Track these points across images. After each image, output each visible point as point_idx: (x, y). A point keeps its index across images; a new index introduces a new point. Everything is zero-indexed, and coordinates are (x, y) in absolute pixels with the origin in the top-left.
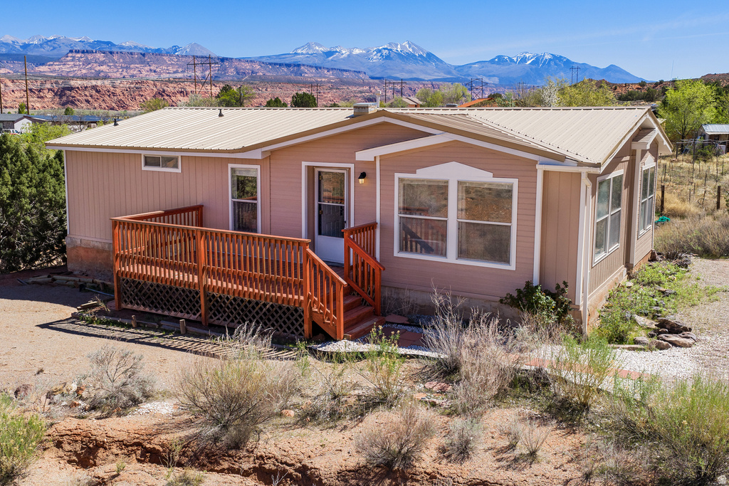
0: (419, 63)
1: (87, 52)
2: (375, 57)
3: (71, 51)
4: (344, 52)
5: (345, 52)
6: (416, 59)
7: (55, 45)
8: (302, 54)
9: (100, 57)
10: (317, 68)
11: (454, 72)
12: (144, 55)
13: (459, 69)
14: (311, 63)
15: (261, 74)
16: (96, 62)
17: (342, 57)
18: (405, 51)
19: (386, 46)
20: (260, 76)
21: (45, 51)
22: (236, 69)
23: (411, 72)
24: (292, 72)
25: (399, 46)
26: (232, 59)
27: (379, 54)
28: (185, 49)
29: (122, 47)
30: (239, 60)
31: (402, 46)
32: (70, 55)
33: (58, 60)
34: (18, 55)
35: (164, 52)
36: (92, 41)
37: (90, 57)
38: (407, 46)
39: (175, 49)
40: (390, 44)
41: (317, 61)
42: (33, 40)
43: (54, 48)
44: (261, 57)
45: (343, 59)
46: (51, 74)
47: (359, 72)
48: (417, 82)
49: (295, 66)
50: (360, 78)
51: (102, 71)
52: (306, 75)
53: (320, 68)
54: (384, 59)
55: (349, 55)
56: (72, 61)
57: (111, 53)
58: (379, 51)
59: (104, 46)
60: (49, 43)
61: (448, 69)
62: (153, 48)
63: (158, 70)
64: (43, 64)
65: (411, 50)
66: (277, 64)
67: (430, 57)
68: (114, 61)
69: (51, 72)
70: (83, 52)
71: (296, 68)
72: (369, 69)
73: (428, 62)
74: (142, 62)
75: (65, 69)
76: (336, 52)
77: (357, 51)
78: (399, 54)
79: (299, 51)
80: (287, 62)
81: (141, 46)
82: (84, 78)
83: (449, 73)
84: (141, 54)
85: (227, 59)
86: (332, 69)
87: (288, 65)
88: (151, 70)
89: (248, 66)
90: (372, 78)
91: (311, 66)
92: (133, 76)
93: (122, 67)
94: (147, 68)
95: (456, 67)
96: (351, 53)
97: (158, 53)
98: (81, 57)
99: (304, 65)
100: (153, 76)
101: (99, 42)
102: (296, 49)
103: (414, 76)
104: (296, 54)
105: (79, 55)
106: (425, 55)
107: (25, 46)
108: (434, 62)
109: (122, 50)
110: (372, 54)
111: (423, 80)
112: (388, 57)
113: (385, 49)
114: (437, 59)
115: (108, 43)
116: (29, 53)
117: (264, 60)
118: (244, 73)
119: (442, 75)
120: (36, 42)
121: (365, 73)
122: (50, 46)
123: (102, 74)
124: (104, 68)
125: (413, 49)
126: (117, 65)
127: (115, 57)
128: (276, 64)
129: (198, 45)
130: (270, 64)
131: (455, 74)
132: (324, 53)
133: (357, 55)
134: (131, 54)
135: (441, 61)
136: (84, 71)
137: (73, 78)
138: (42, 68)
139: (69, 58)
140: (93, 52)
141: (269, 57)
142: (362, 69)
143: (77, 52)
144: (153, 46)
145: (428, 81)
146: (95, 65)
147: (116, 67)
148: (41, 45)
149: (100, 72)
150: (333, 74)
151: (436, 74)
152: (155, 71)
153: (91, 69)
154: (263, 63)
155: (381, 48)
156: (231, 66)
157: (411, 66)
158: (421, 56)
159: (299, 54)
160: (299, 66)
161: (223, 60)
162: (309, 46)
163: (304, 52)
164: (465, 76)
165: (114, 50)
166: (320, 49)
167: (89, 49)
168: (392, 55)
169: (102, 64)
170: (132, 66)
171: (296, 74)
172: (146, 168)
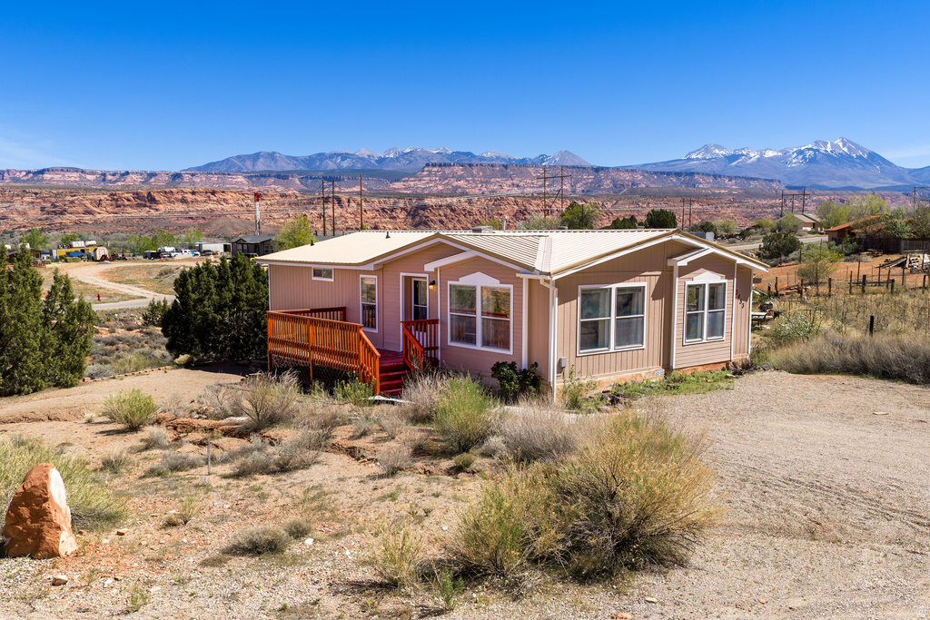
0: (856, 166)
1: (445, 165)
2: (794, 161)
3: (428, 165)
4: (752, 155)
5: (754, 156)
6: (853, 161)
7: (412, 159)
8: (697, 159)
9: (458, 170)
10: (715, 176)
11: (908, 178)
12: (506, 167)
13: (915, 173)
14: (708, 171)
15: (644, 186)
16: (453, 177)
17: (749, 161)
18: (837, 151)
19: (810, 146)
20: (642, 188)
21: (401, 166)
22: (613, 180)
23: (845, 179)
24: (682, 183)
25: (829, 145)
26: (608, 168)
27: (800, 157)
28: (554, 158)
29: (482, 158)
30: (618, 169)
31: (834, 143)
32: (426, 169)
33: (414, 175)
34: (374, 170)
35: (529, 163)
36: (450, 152)
37: (447, 171)
38: (841, 144)
39: (543, 158)
40: (816, 143)
41: (716, 168)
42: (389, 154)
43: (411, 162)
44: (645, 165)
45: (751, 164)
46: (405, 192)
47: (772, 181)
48: (851, 192)
49: (687, 174)
50: (772, 188)
51: (460, 187)
52: (701, 186)
53: (720, 176)
54: (807, 163)
55: (758, 159)
56: (428, 176)
57: (470, 165)
58: (800, 152)
59: (464, 158)
60: (406, 156)
61: (898, 173)
62: (517, 158)
63: (521, 184)
64: (398, 181)
65: (846, 150)
66: (664, 173)
67: (874, 158)
68: (472, 175)
69: (406, 189)
70: (440, 165)
71: (688, 178)
72: (785, 176)
73: (870, 164)
74: (503, 176)
75: (421, 185)
76: (743, 155)
77: (770, 154)
78: (827, 156)
79: (694, 156)
80: (678, 170)
81: (503, 156)
82: (439, 195)
83: (901, 179)
84: (503, 166)
85: (602, 169)
86: (735, 177)
87: (678, 174)
88: (513, 184)
89: (627, 177)
90: (789, 188)
91: (708, 175)
92: (493, 191)
93: (481, 182)
94: (509, 182)
95: (911, 171)
96: (762, 156)
97: (523, 164)
98: (438, 172)
99: (698, 173)
100: (516, 191)
101: (458, 154)
102: (690, 154)
103: (849, 184)
104: (689, 159)
105: (435, 169)
106: (865, 156)
107: (381, 160)
108: (879, 164)
109: (483, 162)
110: (790, 156)
111: (862, 189)
112: (813, 160)
113: (809, 149)
114: (884, 160)
115: (468, 154)
116: (384, 169)
117: (648, 169)
118: (623, 185)
119: (890, 182)
120: (392, 156)
121: (779, 182)
122: (406, 160)
123: (459, 190)
124: (461, 183)
125: (849, 148)
126: (476, 179)
127: (475, 171)
128: (662, 173)
129: (569, 153)
130: (656, 173)
131: (910, 180)
132: (725, 156)
133: (771, 158)
134: (492, 166)
135: (890, 164)
136: (440, 188)
137: (427, 196)
138: (397, 185)
139: (425, 173)
140: (450, 165)
141: (655, 164)
142: (777, 177)
143: (434, 165)
144: (518, 156)
145: (868, 190)
146: (452, 180)
147: (474, 181)
148: (397, 158)
149: (457, 187)
150: (736, 184)
151: (882, 181)
152: (518, 186)
153: (447, 184)
154: (647, 172)
155: (803, 148)
156: (606, 178)
157: (845, 171)
158: (860, 157)
159: (693, 160)
160: (692, 174)
161: (597, 170)
162: (707, 149)
163: (700, 156)
164: (924, 182)
165: (474, 162)
166: (720, 153)
167: (447, 161)
168: (819, 157)
169: (459, 178)
170: (493, 180)
171: (687, 184)
172: (314, 279)
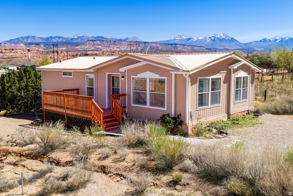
0: (227, 42)
1: (94, 41)
2: (208, 40)
3: (88, 41)
4: (195, 38)
5: (195, 39)
6: (226, 41)
7: (83, 38)
8: (177, 40)
9: (99, 42)
10: (183, 45)
11: (243, 46)
12: (115, 41)
13: (246, 44)
14: (181, 43)
15: (160, 48)
16: (97, 45)
17: (194, 40)
18: (221, 37)
19: (213, 36)
20: (160, 49)
21: (79, 41)
22: (150, 46)
23: (224, 46)
24: (173, 47)
25: (219, 35)
26: (149, 42)
27: (210, 39)
28: (131, 39)
29: (107, 39)
30: (152, 43)
31: (220, 35)
32: (88, 42)
33: (83, 44)
34: (69, 42)
35: (123, 40)
36: (96, 36)
37: (95, 42)
38: (222, 35)
39: (127, 39)
40: (215, 35)
41: (183, 43)
42: (75, 37)
43: (82, 40)
44: (161, 41)
45: (194, 41)
46: (81, 50)
47: (201, 47)
48: (226, 50)
49: (174, 44)
50: (201, 49)
51: (99, 48)
52: (179, 48)
53: (185, 45)
54: (212, 41)
55: (197, 40)
56: (88, 44)
57: (103, 41)
58: (210, 38)
59: (101, 38)
60: (80, 38)
61: (240, 44)
62: (118, 39)
63: (120, 47)
64: (78, 46)
65: (224, 37)
66: (167, 44)
67: (233, 39)
68: (104, 44)
69: (81, 49)
70: (93, 41)
71: (174, 46)
72: (205, 45)
73: (232, 42)
74: (114, 44)
75: (86, 47)
76: (192, 38)
77: (200, 38)
78: (219, 39)
79: (176, 39)
80: (171, 43)
81: (114, 38)
82: (92, 51)
83: (241, 46)
84: (114, 41)
85: (147, 42)
86: (190, 46)
87: (171, 44)
88: (117, 47)
89: (155, 45)
90: (207, 49)
91: (181, 45)
92: (111, 49)
93: (107, 47)
94: (116, 47)
95: (244, 44)
96: (198, 39)
97: (120, 40)
98: (92, 43)
99: (178, 44)
101: (98, 37)
102: (175, 38)
103: (225, 48)
104: (175, 40)
105: (91, 42)
106: (230, 39)
107: (72, 39)
108: (234, 42)
109: (107, 40)
110: (207, 39)
111: (229, 50)
112: (214, 40)
113: (213, 37)
114: (236, 40)
115: (102, 37)
116: (73, 42)
117: (162, 43)
118: (154, 48)
119: (238, 47)
120: (76, 37)
121: (204, 47)
122: (81, 39)
123: (99, 49)
124: (100, 47)
125: (225, 36)
126: (105, 45)
127: (104, 43)
128: (166, 44)
129: (136, 37)
130: (164, 44)
131: (244, 46)
132: (186, 39)
133: (201, 39)
134: (110, 41)
135: (238, 41)
136: (93, 48)
137: (88, 51)
138: (78, 47)
139: (87, 43)
140: (96, 41)
141: (164, 41)
142: (203, 45)
143: (90, 41)
144: (119, 38)
145: (231, 50)
146: (97, 46)
147: (104, 46)
148: (78, 38)
149: (98, 48)
150: (190, 48)
151: (235, 47)
152: (119, 48)
153: (95, 47)
154: (161, 44)
155: (211, 36)
156: (148, 45)
157: (224, 44)
158: (228, 39)
159: (176, 40)
160: (176, 44)
161: (145, 43)
162: (180, 36)
163: (178, 39)
164: (248, 47)
165: (104, 40)
166: (185, 38)
167: (95, 39)
168: (216, 39)
169: (99, 45)
170: (110, 46)
171: (174, 48)
172: (63, 76)
